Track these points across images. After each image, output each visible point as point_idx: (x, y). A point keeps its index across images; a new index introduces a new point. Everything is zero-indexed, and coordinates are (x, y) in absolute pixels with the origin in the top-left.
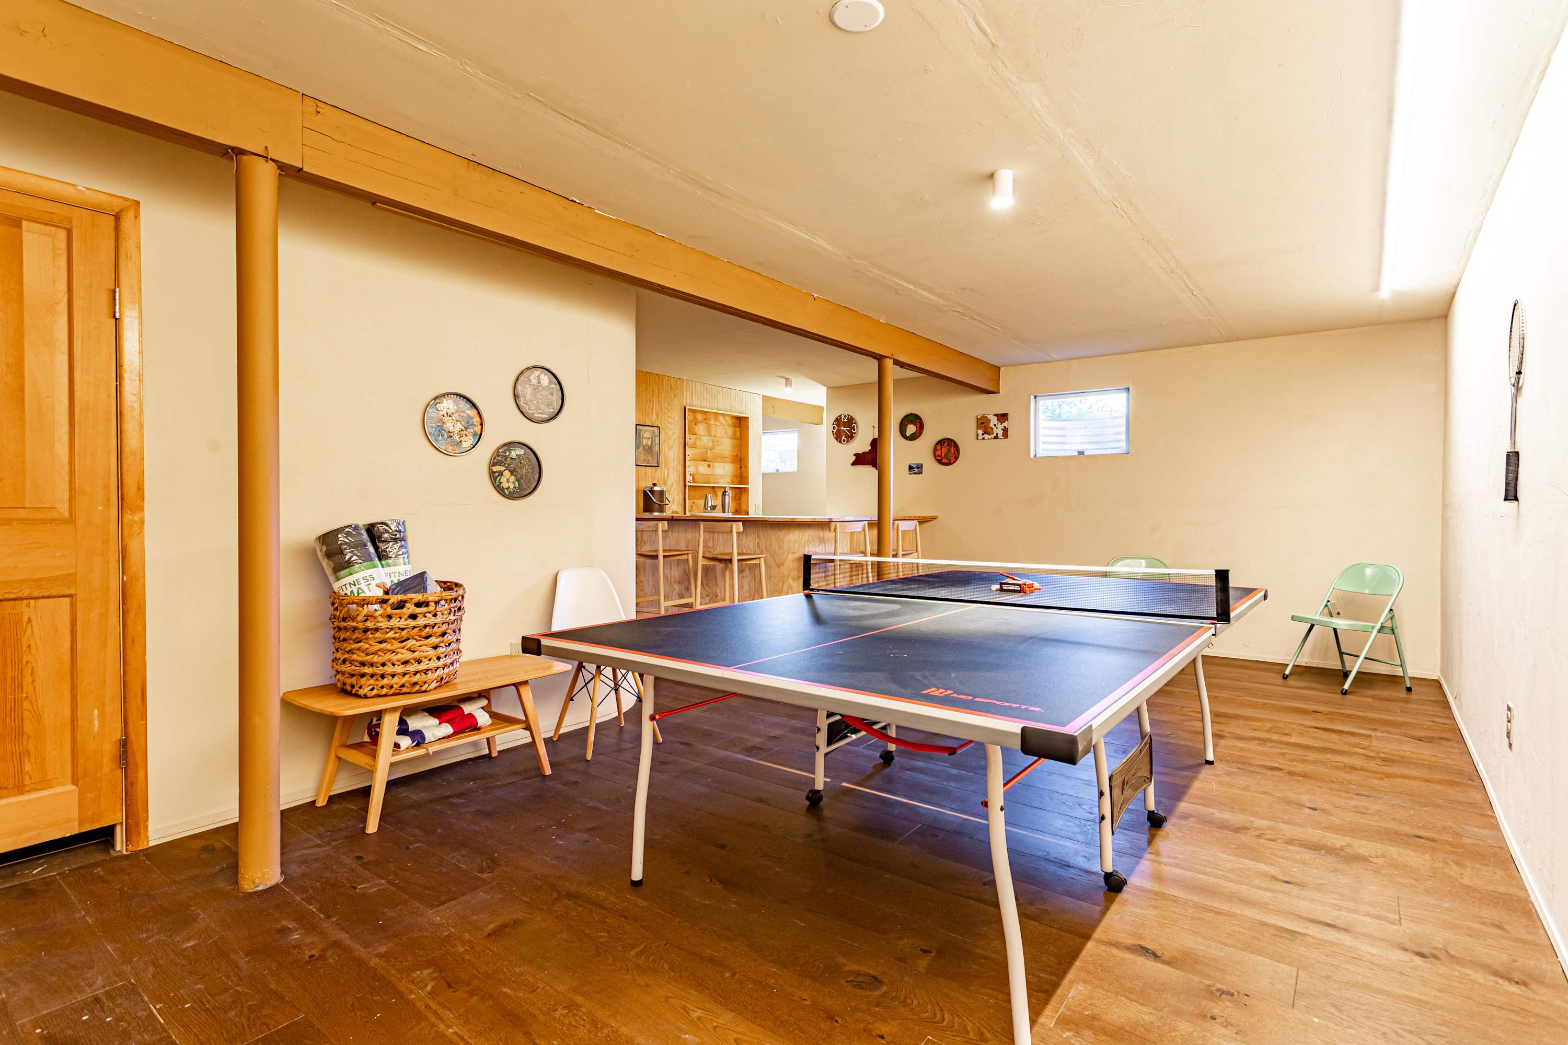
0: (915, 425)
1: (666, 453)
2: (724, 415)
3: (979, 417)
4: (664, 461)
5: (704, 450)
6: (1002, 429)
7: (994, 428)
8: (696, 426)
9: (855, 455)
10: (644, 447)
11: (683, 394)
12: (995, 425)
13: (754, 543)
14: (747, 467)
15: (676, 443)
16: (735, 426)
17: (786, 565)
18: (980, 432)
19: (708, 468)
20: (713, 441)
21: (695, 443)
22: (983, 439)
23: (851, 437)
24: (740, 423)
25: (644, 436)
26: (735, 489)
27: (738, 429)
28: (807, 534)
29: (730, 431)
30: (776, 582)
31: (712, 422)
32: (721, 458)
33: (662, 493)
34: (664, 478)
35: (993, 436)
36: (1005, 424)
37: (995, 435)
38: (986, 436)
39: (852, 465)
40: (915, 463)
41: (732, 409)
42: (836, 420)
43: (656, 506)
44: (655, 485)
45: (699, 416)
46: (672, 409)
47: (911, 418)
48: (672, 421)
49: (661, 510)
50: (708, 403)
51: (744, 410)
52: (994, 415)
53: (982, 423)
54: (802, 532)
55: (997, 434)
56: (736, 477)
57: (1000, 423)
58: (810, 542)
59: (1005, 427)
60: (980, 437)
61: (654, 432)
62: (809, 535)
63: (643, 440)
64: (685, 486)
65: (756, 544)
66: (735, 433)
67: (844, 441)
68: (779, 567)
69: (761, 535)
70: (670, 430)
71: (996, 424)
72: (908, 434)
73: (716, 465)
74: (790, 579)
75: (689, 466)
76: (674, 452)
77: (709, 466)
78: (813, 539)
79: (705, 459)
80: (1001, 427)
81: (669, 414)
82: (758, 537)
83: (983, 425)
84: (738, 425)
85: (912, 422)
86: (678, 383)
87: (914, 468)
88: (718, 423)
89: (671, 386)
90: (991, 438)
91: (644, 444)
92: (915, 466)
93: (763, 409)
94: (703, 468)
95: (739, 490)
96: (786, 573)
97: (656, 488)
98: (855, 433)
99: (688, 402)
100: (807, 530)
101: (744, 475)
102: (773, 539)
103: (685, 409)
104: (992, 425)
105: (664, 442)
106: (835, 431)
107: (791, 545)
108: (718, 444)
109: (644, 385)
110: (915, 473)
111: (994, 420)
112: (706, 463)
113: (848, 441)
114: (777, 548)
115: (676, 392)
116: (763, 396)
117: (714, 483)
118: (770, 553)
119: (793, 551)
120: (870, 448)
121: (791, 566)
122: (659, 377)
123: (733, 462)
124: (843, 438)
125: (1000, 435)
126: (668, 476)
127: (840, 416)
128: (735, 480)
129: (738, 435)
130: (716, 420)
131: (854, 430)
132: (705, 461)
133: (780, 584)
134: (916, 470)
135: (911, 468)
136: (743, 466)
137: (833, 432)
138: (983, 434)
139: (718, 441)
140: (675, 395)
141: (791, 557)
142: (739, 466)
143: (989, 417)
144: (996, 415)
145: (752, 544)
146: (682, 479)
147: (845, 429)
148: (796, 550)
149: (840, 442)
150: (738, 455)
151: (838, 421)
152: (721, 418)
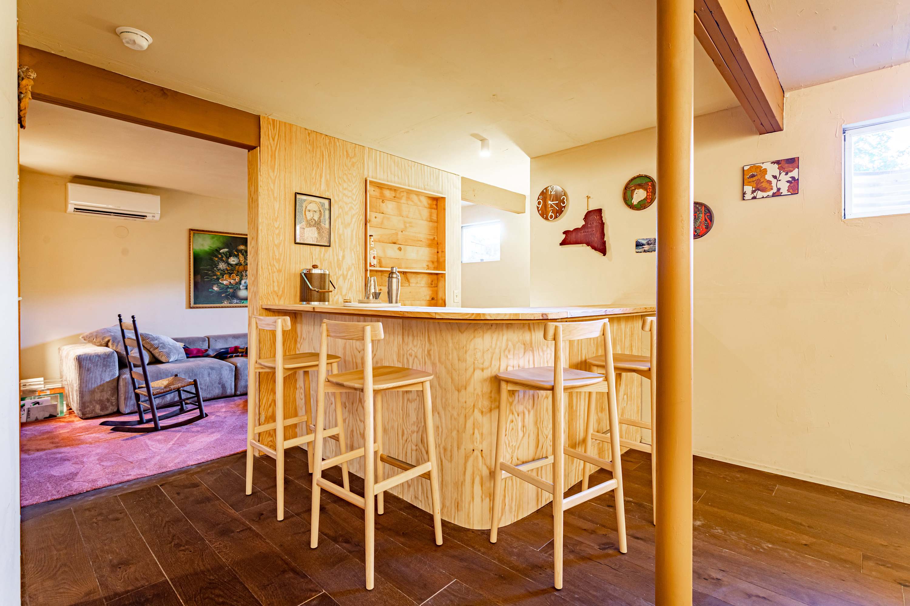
0: (646, 189)
1: (341, 232)
2: (418, 194)
3: (746, 168)
4: (337, 241)
5: (394, 232)
6: (788, 182)
7: (774, 181)
8: (384, 204)
9: (564, 233)
10: (307, 221)
11: (363, 163)
12: (775, 177)
13: (423, 351)
14: (443, 252)
15: (354, 220)
16: (431, 208)
17: (470, 389)
18: (748, 189)
19: (398, 251)
20: (405, 222)
21: (382, 223)
22: (754, 198)
23: (559, 211)
24: (437, 205)
25: (308, 208)
26: (431, 276)
27: (434, 211)
28: (505, 338)
29: (425, 213)
30: (455, 414)
31: (403, 200)
32: (415, 242)
33: (323, 277)
34: (338, 260)
35: (770, 193)
36: (795, 173)
37: (775, 190)
38: (760, 194)
39: (561, 244)
40: (645, 238)
41: (426, 187)
42: (542, 193)
43: (315, 295)
44: (315, 267)
45: (387, 193)
46: (349, 180)
47: (638, 181)
48: (350, 194)
49: (322, 298)
50: (396, 178)
51: (440, 190)
52: (773, 163)
53: (753, 176)
54: (495, 336)
55: (779, 189)
56: (433, 262)
57: (784, 174)
58: (509, 351)
59: (793, 178)
60: (749, 196)
61: (323, 205)
62: (507, 340)
63: (307, 213)
64: (366, 270)
65: (426, 352)
66: (431, 215)
67: (551, 217)
68: (459, 391)
69: (433, 338)
70: (346, 203)
71: (777, 175)
72: (635, 201)
73: (409, 248)
74: (476, 411)
75: (371, 249)
76: (352, 231)
77: (400, 249)
78: (514, 346)
79: (394, 241)
80: (784, 178)
81: (345, 185)
82: (429, 340)
83: (754, 179)
84: (435, 206)
85: (640, 186)
86: (357, 150)
87: (643, 245)
88: (410, 203)
89: (347, 151)
90: (768, 197)
91: (309, 218)
92: (644, 242)
93: (462, 191)
94: (392, 252)
95: (435, 276)
96: (470, 403)
97: (315, 271)
98: (564, 207)
99: (370, 174)
100: (505, 331)
101: (441, 260)
102: (450, 345)
103: (366, 181)
104: (768, 177)
105: (338, 217)
106: (540, 206)
107: (479, 355)
108: (411, 226)
109: (310, 147)
110: (645, 251)
111: (772, 170)
112: (397, 246)
113: (556, 217)
114: (456, 361)
115: (354, 160)
116: (462, 178)
117: (407, 268)
118: (445, 367)
119: (481, 366)
120: (584, 223)
121: (478, 391)
122: (330, 139)
123: (430, 246)
124: (550, 214)
125: (784, 191)
126: (344, 257)
127: (546, 189)
128: (431, 265)
129: (434, 217)
130: (408, 198)
131: (564, 203)
132: (395, 243)
133: (462, 420)
134: (646, 247)
135: (638, 245)
136: (440, 251)
137: (538, 207)
138: (753, 192)
139: (410, 223)
140: (353, 165)
141: (479, 375)
142: (436, 251)
143: (764, 166)
144: (778, 162)
145: (420, 351)
146: (362, 262)
147: (552, 203)
148: (486, 364)
149: (546, 219)
150: (434, 239)
151: (544, 194)
152: (414, 197)
